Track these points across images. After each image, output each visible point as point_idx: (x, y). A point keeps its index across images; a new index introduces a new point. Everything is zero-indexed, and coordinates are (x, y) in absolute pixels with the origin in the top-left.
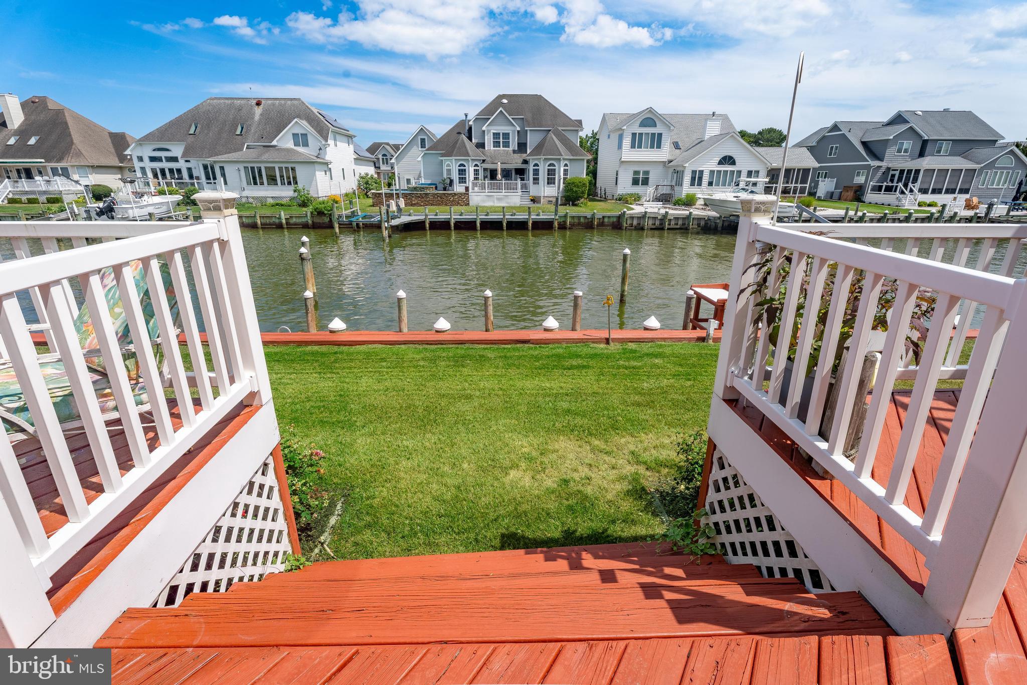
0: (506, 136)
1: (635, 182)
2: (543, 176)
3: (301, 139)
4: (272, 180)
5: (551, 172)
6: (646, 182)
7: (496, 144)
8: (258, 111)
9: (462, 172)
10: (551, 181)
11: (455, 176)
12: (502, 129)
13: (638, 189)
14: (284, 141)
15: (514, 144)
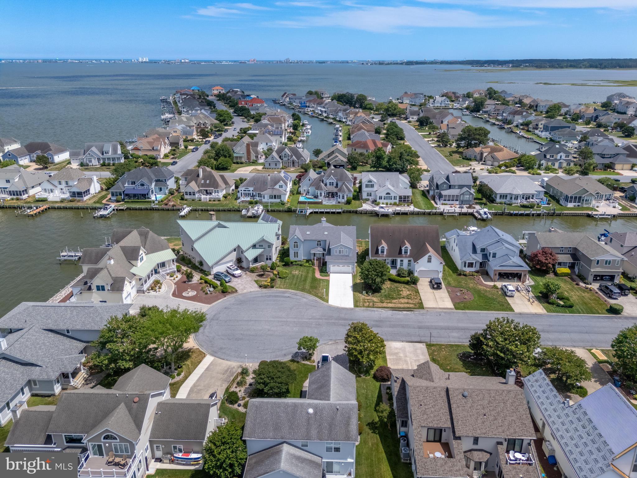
0: (333, 183)
1: (368, 196)
2: (341, 197)
3: (281, 186)
4: (275, 198)
5: (343, 196)
6: (371, 195)
7: (330, 185)
8: (269, 177)
9: (321, 194)
10: (343, 198)
11: (319, 195)
12: (331, 181)
13: (369, 197)
14: (277, 187)
15: (335, 185)
